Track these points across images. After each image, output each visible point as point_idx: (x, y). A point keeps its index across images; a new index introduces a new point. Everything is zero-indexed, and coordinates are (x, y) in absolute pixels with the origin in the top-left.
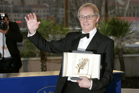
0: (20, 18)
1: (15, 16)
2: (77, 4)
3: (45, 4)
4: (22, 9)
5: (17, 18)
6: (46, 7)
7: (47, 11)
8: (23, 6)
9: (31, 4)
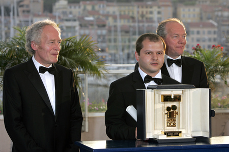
3: (211, 21)
6: (212, 26)
9: (189, 21)
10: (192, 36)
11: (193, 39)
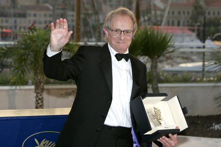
0: (9, 24)
1: (2, 21)
2: (94, 6)
3: (47, 5)
4: (12, 11)
5: (5, 24)
6: (48, 9)
7: (50, 16)
8: (14, 8)
9: (27, 4)
10: (28, 18)
11: (30, 21)
